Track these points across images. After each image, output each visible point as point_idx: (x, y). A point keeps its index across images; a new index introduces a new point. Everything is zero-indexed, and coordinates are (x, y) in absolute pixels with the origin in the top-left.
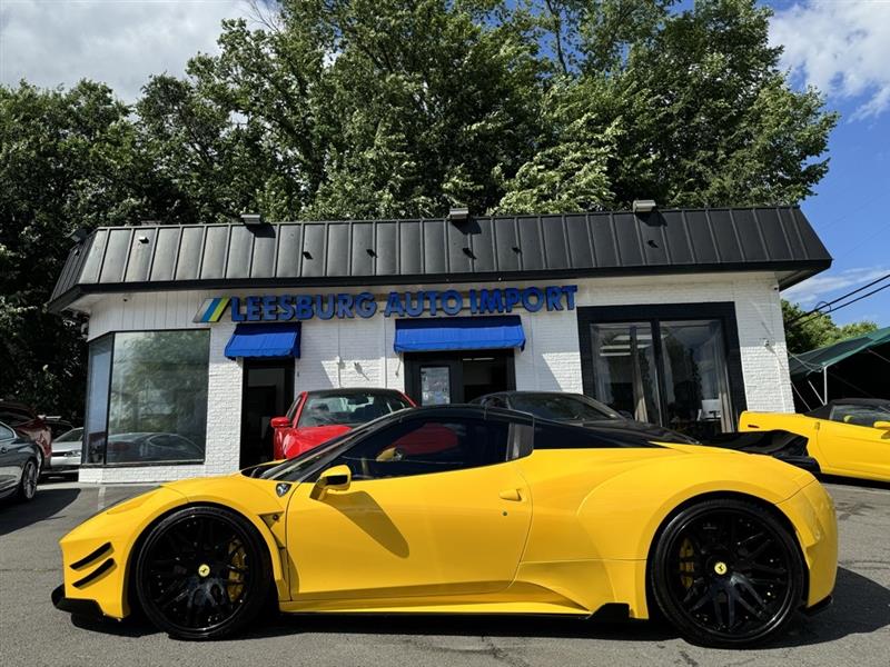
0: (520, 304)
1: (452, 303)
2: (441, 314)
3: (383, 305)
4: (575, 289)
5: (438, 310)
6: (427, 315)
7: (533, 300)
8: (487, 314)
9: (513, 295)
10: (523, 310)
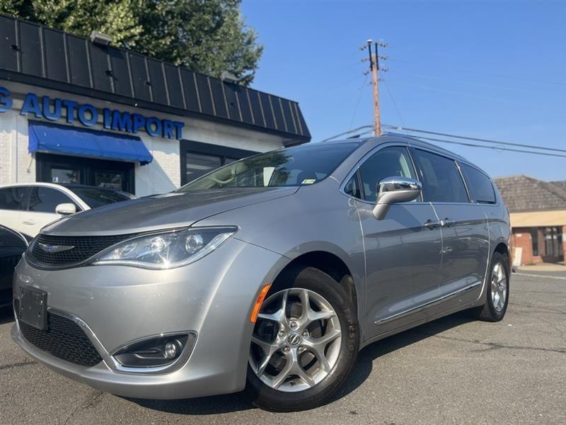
0: (143, 129)
1: (88, 116)
2: (77, 124)
3: (18, 103)
4: (183, 124)
5: (75, 119)
6: (63, 122)
7: (153, 128)
8: (117, 131)
9: (139, 121)
10: (146, 134)
